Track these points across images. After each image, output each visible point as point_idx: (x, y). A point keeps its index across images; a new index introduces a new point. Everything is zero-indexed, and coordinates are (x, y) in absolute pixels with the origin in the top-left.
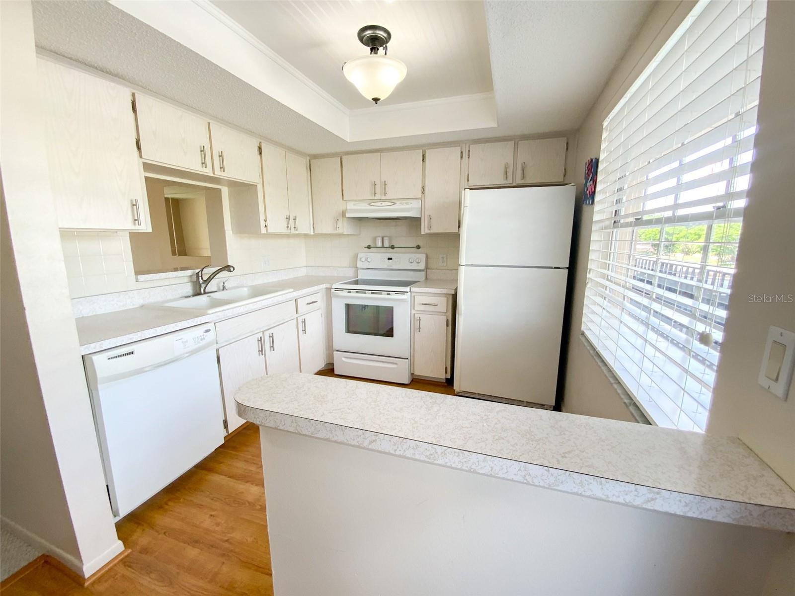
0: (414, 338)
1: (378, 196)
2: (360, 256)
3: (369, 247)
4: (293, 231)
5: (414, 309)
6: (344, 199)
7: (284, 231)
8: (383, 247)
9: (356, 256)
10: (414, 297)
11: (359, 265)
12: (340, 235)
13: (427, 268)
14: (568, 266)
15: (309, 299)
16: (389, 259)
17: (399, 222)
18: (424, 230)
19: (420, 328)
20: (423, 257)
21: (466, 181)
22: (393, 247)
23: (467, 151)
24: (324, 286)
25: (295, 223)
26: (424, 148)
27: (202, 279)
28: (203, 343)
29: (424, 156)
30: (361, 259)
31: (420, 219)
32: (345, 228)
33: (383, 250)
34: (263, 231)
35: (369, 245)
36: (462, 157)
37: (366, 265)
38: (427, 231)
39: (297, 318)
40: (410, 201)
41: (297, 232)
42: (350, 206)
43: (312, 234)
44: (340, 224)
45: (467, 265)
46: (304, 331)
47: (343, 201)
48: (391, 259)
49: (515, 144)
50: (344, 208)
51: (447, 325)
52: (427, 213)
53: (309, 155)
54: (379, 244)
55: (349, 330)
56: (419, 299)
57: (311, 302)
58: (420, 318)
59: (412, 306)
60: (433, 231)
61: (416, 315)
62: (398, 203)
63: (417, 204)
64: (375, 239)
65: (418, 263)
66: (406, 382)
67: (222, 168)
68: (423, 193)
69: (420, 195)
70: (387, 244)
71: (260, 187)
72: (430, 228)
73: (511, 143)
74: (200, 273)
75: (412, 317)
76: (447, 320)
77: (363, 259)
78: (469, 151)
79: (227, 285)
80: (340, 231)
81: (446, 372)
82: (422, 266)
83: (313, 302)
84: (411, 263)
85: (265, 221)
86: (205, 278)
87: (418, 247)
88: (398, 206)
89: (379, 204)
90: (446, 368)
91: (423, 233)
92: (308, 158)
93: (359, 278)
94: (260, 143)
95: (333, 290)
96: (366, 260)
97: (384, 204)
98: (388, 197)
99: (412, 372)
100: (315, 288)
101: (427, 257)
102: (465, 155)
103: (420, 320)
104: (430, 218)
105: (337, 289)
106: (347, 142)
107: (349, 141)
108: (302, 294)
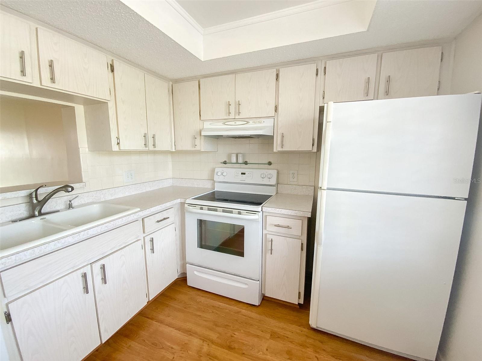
0: (265, 262)
1: (232, 116)
2: (216, 170)
3: (225, 163)
4: (151, 148)
5: (266, 229)
6: (201, 119)
7: (142, 147)
8: (237, 163)
9: (213, 171)
10: (266, 216)
11: (216, 178)
12: (199, 152)
13: (278, 183)
14: (467, 197)
15: (159, 217)
16: (242, 174)
17: (252, 141)
18: (277, 148)
19: (271, 250)
20: (274, 173)
21: (322, 98)
22: (246, 163)
23: (323, 68)
24: (179, 201)
25: (154, 141)
26: (277, 68)
27: (37, 199)
29: (277, 75)
30: (217, 172)
31: (272, 137)
32: (202, 145)
33: (237, 165)
34: (115, 148)
35: (225, 161)
36: (317, 74)
37: (221, 179)
38: (280, 149)
39: (144, 238)
40: (263, 120)
41: (155, 149)
42: (207, 125)
43: (174, 150)
44: (197, 142)
45: (328, 189)
46: (152, 250)
47: (200, 121)
48: (244, 174)
49: (378, 56)
50: (201, 128)
51: (302, 249)
52: (280, 132)
53: (171, 80)
54: (234, 160)
55: (202, 245)
56: (271, 220)
57: (163, 218)
58: (272, 239)
59: (264, 227)
60: (286, 149)
61: (268, 236)
62: (251, 122)
63: (269, 123)
64: (230, 156)
65: (270, 178)
66: (257, 303)
67: (53, 79)
68: (276, 111)
69: (272, 113)
70: (240, 160)
71: (111, 105)
72: (282, 146)
73: (374, 57)
74: (34, 194)
75: (264, 237)
76: (302, 244)
77: (219, 174)
78: (325, 68)
79: (75, 203)
80: (198, 148)
81: (299, 298)
82: (273, 181)
83: (165, 219)
84: (263, 178)
85: (118, 138)
86: (40, 198)
87: (270, 164)
88: (251, 125)
89: (233, 123)
90: (299, 293)
91: (275, 150)
92: (171, 83)
93: (216, 190)
94: (112, 60)
95: (186, 205)
96: (222, 174)
97: (238, 123)
98: (241, 116)
99: (263, 292)
100: (168, 204)
101: (278, 173)
102: (321, 72)
103: (272, 241)
104: (283, 137)
105: (190, 205)
106: (201, 61)
107: (203, 60)
108: (151, 212)
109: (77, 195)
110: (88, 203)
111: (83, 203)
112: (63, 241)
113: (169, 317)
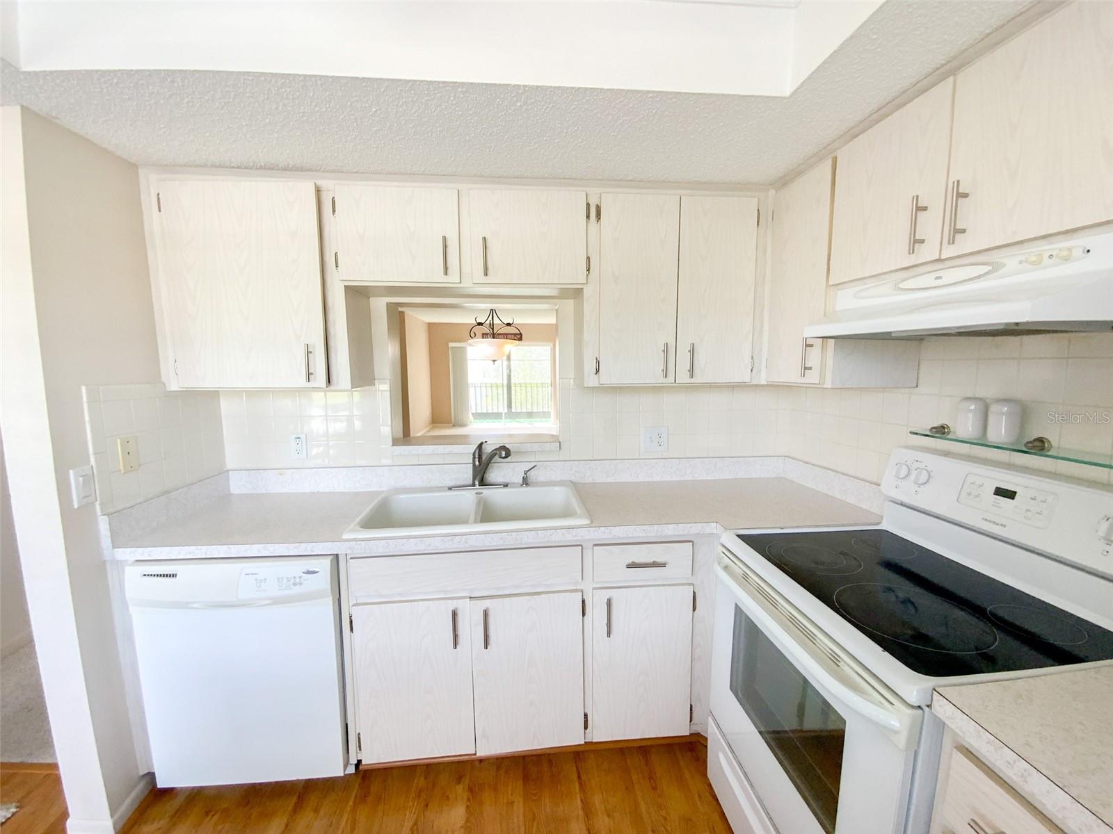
1: (928, 252)
2: (894, 457)
6: (830, 283)
7: (656, 377)
8: (982, 442)
11: (887, 486)
16: (1000, 492)
24: (712, 528)
25: (691, 360)
27: (480, 461)
28: (297, 590)
30: (895, 467)
32: (829, 368)
34: (591, 381)
35: (943, 427)
40: (1081, 243)
43: (763, 382)
44: (814, 357)
46: (608, 626)
47: (828, 288)
48: (1011, 495)
53: (773, 185)
54: (970, 428)
62: (1011, 262)
64: (957, 408)
74: (478, 452)
77: (902, 471)
79: (536, 477)
80: (813, 377)
83: (655, 565)
85: (598, 360)
89: (928, 280)
92: (771, 193)
94: (600, 195)
98: (965, 246)
100: (669, 530)
105: (727, 551)
107: (788, 93)
108: (611, 536)
109: (536, 464)
110: (561, 481)
111: (554, 478)
112: (427, 541)
113: (608, 816)
